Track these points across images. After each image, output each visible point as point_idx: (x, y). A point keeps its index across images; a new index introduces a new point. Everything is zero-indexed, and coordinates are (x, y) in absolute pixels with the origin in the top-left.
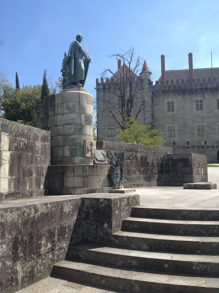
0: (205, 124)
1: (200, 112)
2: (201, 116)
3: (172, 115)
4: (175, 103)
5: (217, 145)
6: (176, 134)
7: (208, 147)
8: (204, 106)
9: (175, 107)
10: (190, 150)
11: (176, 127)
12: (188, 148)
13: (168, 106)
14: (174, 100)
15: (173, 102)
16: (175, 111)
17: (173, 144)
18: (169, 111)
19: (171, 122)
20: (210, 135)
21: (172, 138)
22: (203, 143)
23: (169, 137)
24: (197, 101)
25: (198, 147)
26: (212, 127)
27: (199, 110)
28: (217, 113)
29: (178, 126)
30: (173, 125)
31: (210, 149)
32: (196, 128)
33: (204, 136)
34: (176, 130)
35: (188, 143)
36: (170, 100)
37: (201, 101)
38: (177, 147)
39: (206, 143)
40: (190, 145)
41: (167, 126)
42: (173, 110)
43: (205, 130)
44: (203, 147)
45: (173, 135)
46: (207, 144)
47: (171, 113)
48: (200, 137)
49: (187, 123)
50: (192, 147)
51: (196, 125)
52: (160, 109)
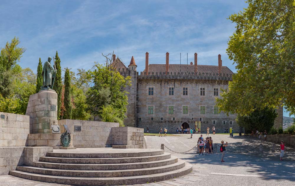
0: (174, 106)
1: (171, 96)
2: (172, 99)
3: (152, 98)
4: (154, 89)
5: (181, 121)
6: (154, 112)
7: (175, 122)
8: (174, 92)
9: (154, 92)
10: (163, 124)
11: (154, 107)
12: (162, 122)
13: (150, 92)
14: (154, 87)
15: (153, 88)
16: (154, 95)
17: (151, 119)
18: (149, 94)
19: (151, 102)
20: (177, 114)
21: (151, 115)
22: (172, 119)
23: (148, 114)
24: (170, 89)
25: (169, 122)
26: (179, 108)
27: (171, 95)
28: (183, 98)
29: (156, 106)
30: (152, 105)
31: (177, 123)
32: (168, 108)
33: (173, 114)
34: (154, 109)
35: (162, 119)
36: (151, 87)
37: (173, 89)
38: (154, 121)
39: (174, 118)
40: (163, 121)
41: (147, 106)
42: (152, 94)
43: (174, 109)
44: (172, 122)
45: (152, 113)
46: (175, 120)
47: (151, 96)
48: (170, 115)
49: (162, 104)
50: (164, 122)
51: (168, 106)
52: (143, 93)
